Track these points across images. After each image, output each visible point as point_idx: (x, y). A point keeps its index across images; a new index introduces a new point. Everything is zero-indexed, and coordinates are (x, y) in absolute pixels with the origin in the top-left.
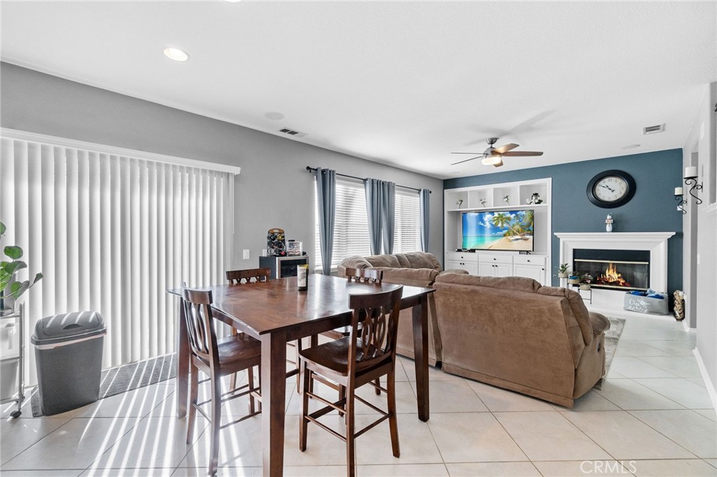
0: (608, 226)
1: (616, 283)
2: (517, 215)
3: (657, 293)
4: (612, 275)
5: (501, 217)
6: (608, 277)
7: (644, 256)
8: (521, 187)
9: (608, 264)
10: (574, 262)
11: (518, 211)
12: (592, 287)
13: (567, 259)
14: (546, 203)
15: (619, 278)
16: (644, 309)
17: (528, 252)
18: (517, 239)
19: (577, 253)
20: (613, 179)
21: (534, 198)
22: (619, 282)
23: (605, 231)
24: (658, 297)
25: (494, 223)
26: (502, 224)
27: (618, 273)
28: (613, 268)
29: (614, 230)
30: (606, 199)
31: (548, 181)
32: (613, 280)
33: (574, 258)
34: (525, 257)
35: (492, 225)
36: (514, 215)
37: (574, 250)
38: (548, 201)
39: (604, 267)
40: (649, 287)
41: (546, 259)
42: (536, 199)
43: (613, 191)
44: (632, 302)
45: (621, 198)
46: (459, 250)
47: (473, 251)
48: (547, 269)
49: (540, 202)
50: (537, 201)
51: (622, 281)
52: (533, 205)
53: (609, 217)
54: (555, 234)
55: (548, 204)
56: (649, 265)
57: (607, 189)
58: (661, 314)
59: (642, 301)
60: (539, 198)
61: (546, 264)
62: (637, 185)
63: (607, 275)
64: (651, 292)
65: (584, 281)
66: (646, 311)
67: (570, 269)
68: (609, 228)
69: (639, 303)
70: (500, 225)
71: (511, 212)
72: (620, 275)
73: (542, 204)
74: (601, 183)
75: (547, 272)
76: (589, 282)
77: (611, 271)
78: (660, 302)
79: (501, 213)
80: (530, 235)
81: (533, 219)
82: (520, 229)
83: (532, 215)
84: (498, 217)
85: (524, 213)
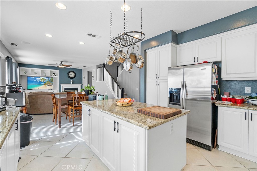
2: (48, 79)
13: (63, 90)
17: (51, 89)
18: (48, 86)
26: (43, 81)
30: (71, 77)
31: (58, 71)
33: (65, 90)
35: (40, 81)
36: (47, 79)
37: (65, 88)
43: (72, 75)
52: (54, 76)
54: (60, 84)
55: (58, 76)
68: (72, 83)
71: (46, 78)
73: (56, 76)
79: (43, 78)
80: (52, 84)
81: (53, 80)
82: (49, 83)
83: (53, 79)
84: (42, 79)
85: (50, 78)
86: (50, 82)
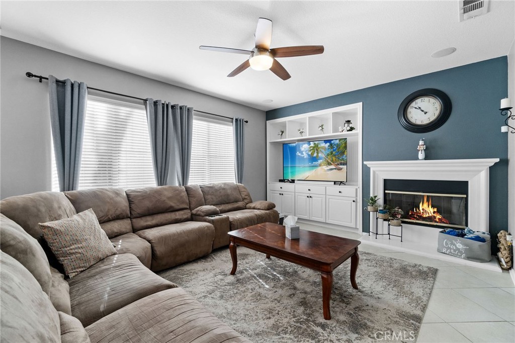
0: (420, 152)
1: (431, 219)
2: (331, 145)
3: (476, 234)
4: (426, 209)
5: (316, 147)
6: (422, 211)
7: (461, 187)
8: (334, 114)
9: (423, 196)
10: (385, 194)
11: (332, 140)
12: (403, 222)
13: (377, 191)
14: (357, 130)
15: (434, 212)
16: (462, 253)
17: (341, 183)
18: (332, 169)
19: (388, 184)
20: (426, 99)
21: (346, 125)
22: (435, 217)
23: (417, 159)
24: (478, 239)
25: (310, 153)
26: (318, 153)
27: (433, 206)
28: (428, 201)
29: (426, 158)
30: (419, 122)
31: (358, 107)
32: (427, 215)
33: (385, 190)
34: (338, 188)
35: (308, 155)
36: (328, 144)
37: (385, 180)
38: (358, 129)
39: (417, 200)
40: (467, 225)
41: (356, 189)
42: (348, 126)
43: (426, 113)
44: (447, 244)
45: (435, 120)
46: (280, 181)
47: (293, 181)
48: (358, 201)
49: (352, 129)
50: (348, 128)
51: (438, 217)
52: (345, 133)
53: (421, 143)
54: (365, 163)
55: (359, 130)
56: (467, 199)
57: (419, 111)
58: (482, 261)
59: (459, 244)
60: (351, 125)
61: (356, 196)
62: (453, 104)
63: (421, 208)
64: (470, 231)
65: (394, 216)
66: (463, 255)
67: (380, 201)
68: (421, 155)
69: (454, 245)
70: (315, 155)
71: (326, 142)
72: (435, 210)
73: (353, 131)
74: (413, 104)
75: (358, 204)
76: (399, 216)
77: (426, 205)
78: (480, 246)
79: (316, 142)
80: (344, 164)
81: (346, 147)
82: (334, 158)
83: (346, 143)
84: (314, 147)
85: (337, 142)
86: (335, 155)
